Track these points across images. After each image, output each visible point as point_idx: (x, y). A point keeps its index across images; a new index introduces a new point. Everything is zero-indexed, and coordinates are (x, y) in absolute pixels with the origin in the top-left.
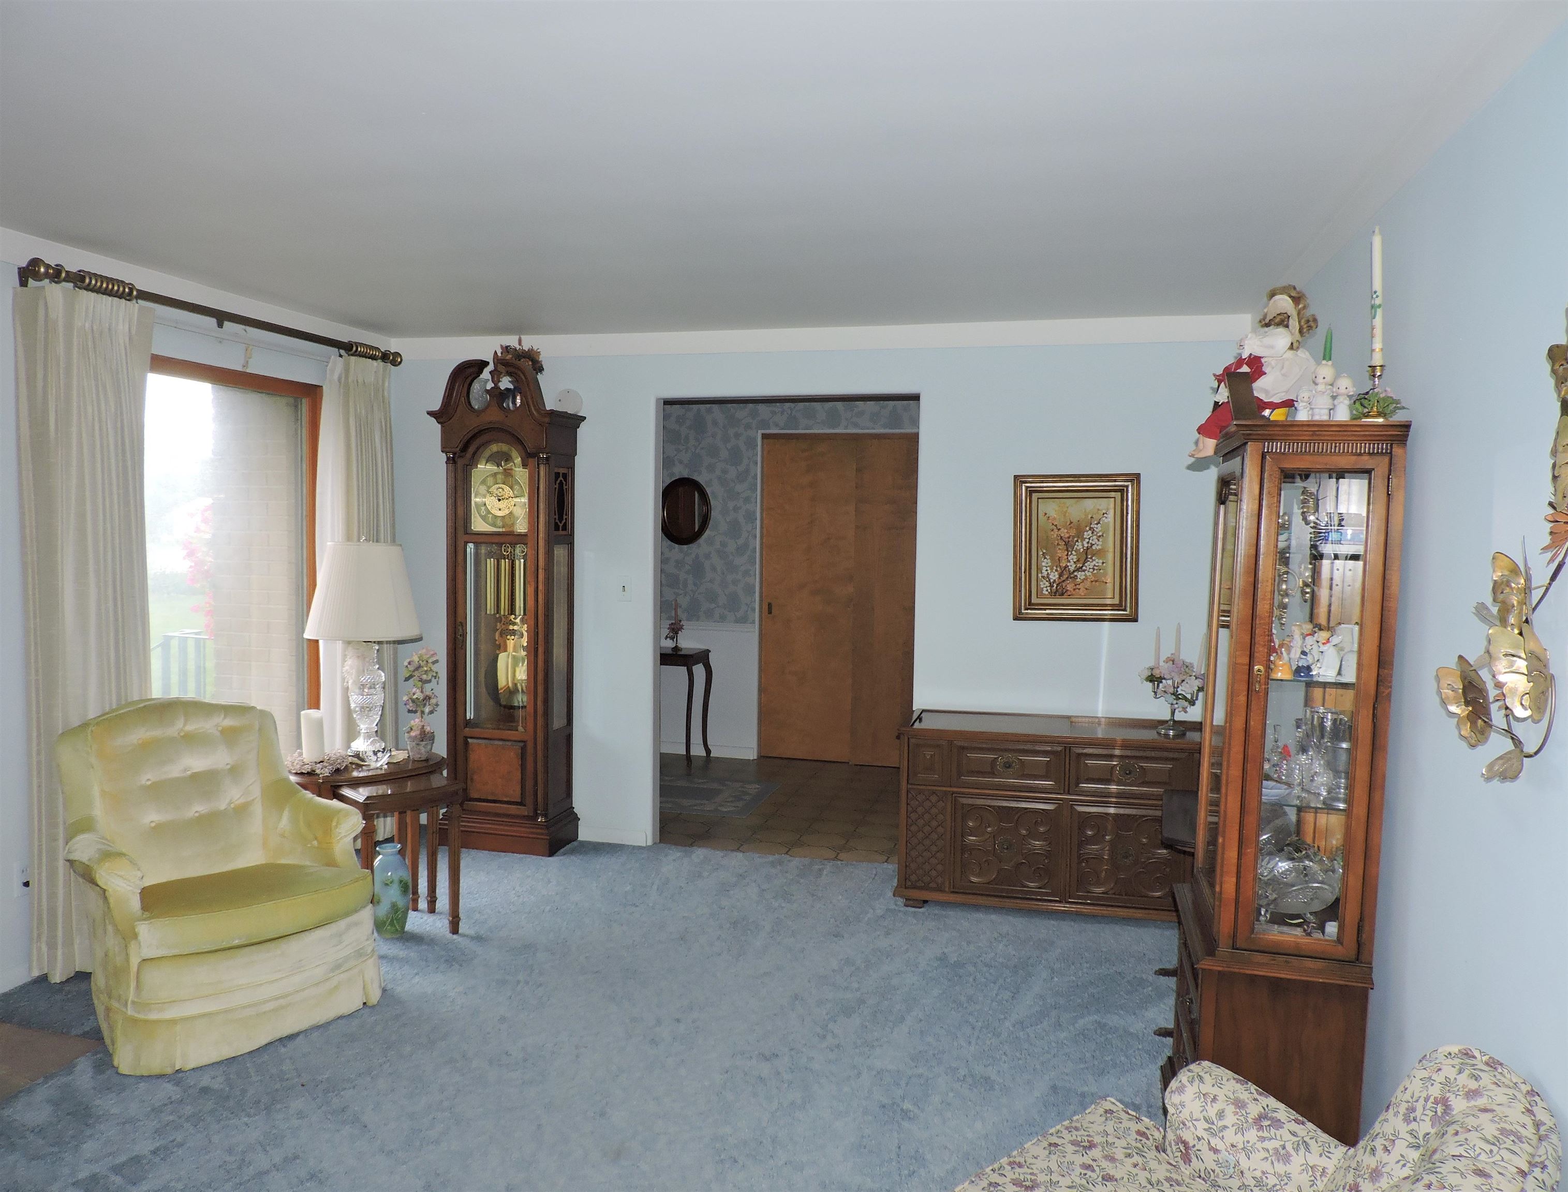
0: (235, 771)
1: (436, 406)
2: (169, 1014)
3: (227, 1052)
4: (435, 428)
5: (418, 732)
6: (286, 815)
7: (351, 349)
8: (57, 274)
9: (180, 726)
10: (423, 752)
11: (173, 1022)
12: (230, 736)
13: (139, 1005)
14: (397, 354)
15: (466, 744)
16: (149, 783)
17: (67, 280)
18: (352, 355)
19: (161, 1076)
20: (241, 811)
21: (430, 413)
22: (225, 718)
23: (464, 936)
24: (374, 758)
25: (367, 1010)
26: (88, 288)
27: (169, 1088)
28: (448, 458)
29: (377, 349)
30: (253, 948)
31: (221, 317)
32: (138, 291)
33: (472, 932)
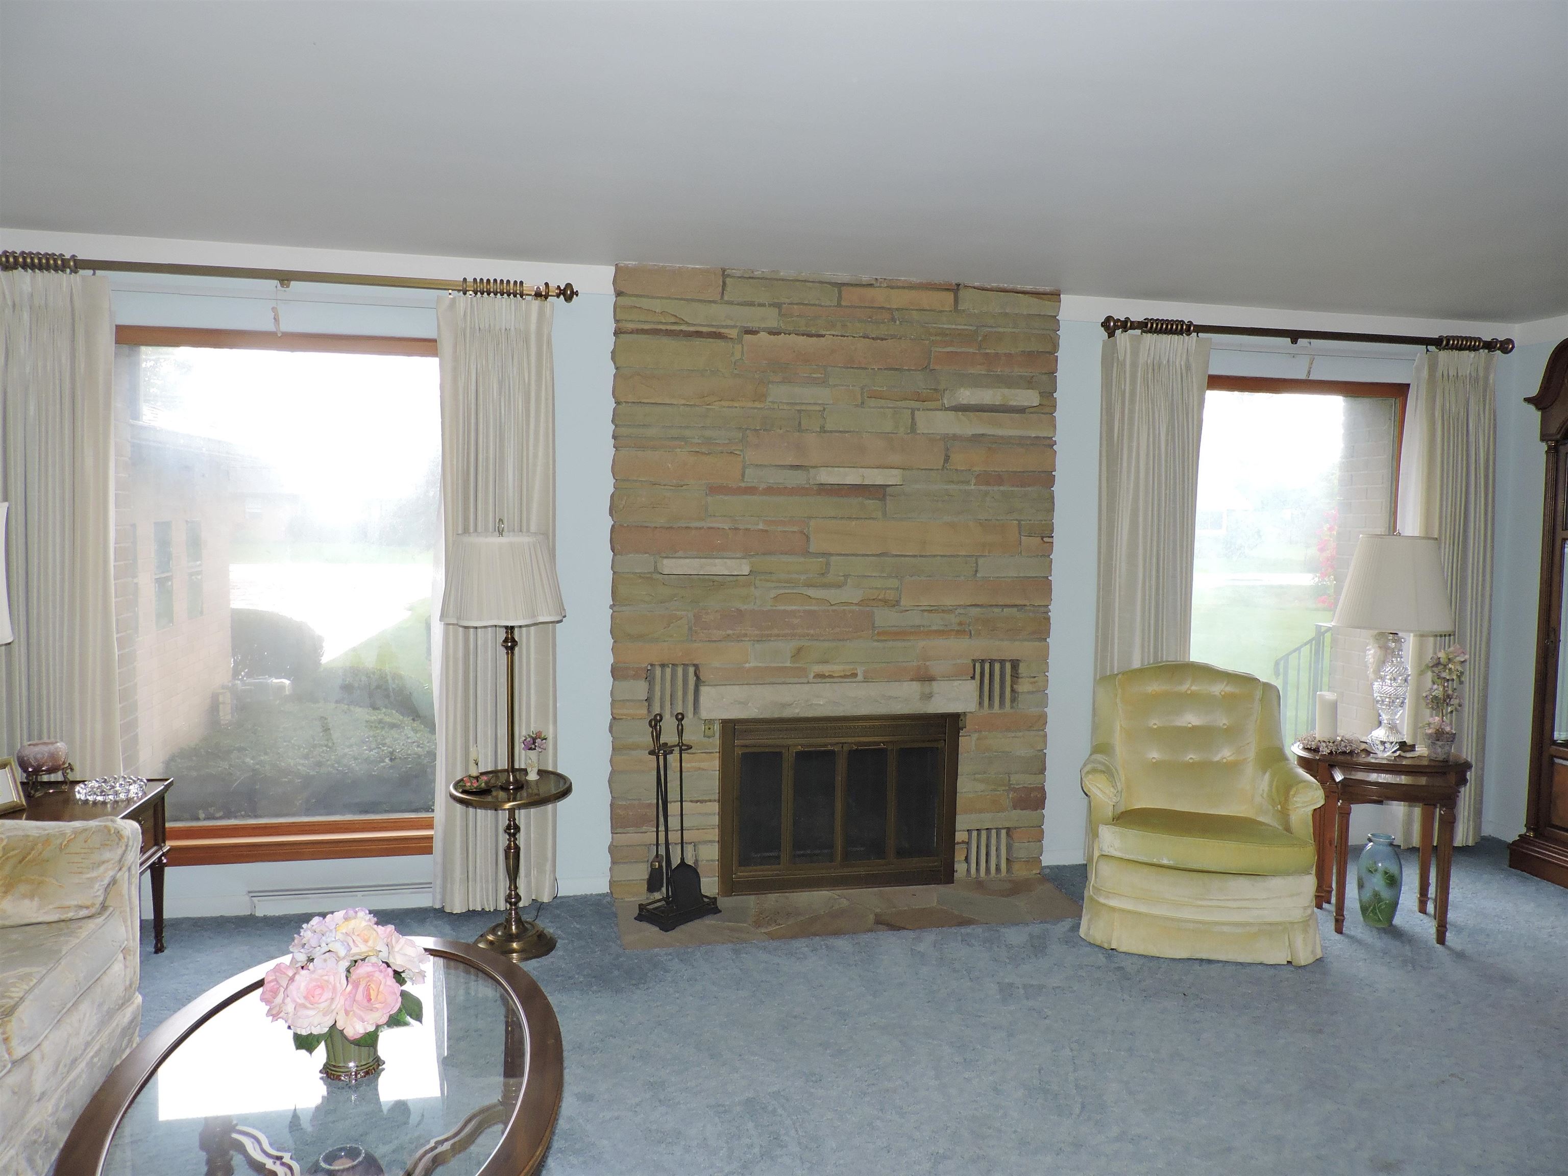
0: (1232, 733)
1: (1534, 391)
2: (1113, 903)
3: (1153, 951)
4: (1535, 415)
5: (1434, 731)
6: (1267, 776)
7: (1441, 345)
8: (1126, 325)
9: (1188, 686)
10: (1440, 753)
11: (1113, 909)
12: (1229, 702)
13: (1097, 890)
14: (1509, 341)
15: (1552, 764)
16: (1155, 727)
17: (1132, 328)
18: (1444, 349)
19: (1101, 947)
20: (1232, 768)
21: (1528, 400)
22: (1227, 685)
23: (1449, 948)
24: (1382, 748)
25: (1291, 968)
26: (1151, 331)
27: (1101, 959)
28: (1550, 448)
29: (1479, 339)
30: (1177, 871)
31: (1295, 336)
32: (1195, 326)
33: (1458, 948)
